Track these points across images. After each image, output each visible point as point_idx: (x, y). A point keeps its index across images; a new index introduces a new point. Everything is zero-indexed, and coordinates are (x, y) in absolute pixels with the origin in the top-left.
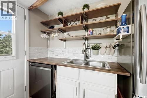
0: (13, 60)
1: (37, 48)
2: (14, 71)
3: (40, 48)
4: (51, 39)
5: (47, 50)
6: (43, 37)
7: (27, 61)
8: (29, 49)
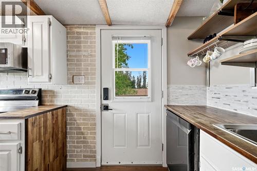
0: (148, 102)
1: (182, 86)
2: (149, 116)
3: (187, 86)
4: (214, 65)
5: (206, 91)
6: (191, 66)
7: (165, 106)
8: (168, 88)
